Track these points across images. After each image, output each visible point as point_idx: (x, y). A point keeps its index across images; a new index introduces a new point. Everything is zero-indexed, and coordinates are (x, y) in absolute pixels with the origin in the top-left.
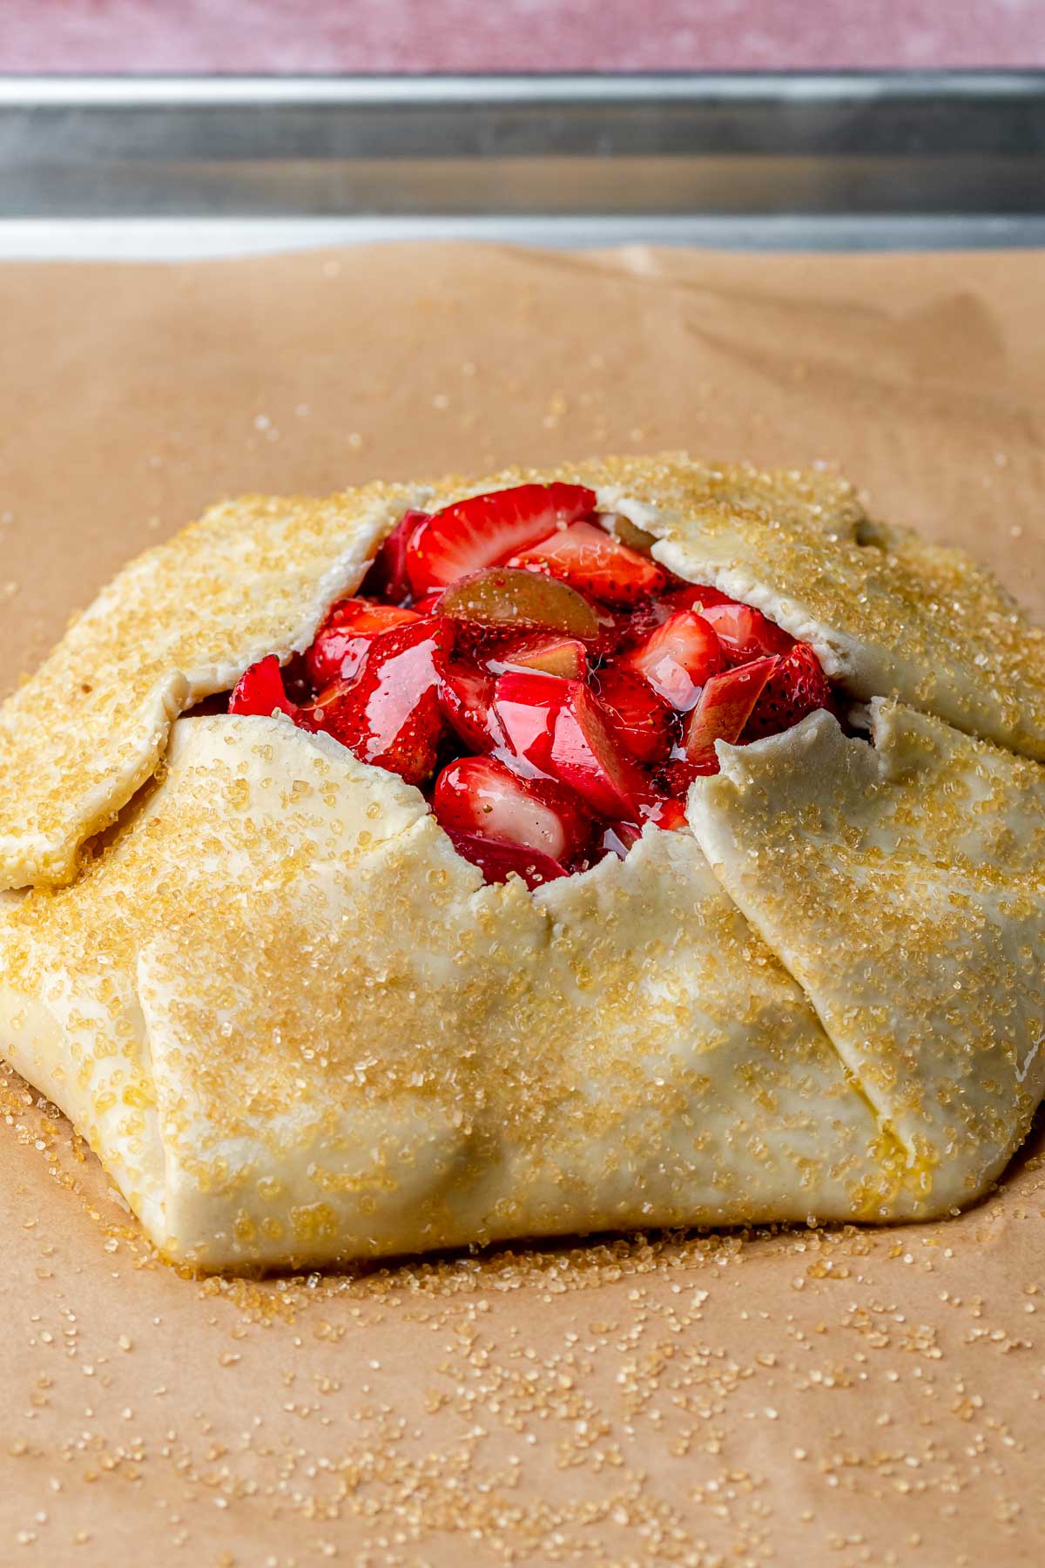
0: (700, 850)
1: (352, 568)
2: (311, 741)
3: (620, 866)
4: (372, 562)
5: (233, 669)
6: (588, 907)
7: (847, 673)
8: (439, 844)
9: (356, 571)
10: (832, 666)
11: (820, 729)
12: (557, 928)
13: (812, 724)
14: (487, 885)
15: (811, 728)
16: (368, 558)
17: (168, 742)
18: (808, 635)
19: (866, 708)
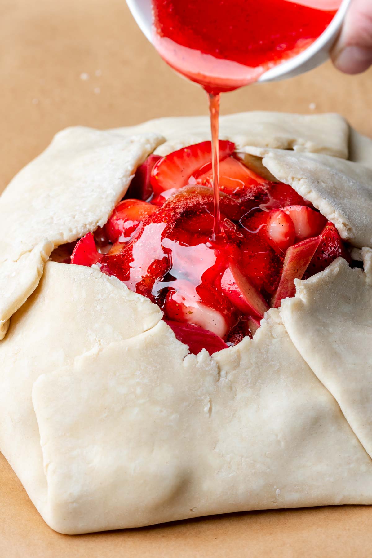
0: (286, 332)
1: (124, 180)
2: (108, 280)
3: (251, 342)
4: (134, 176)
5: (71, 234)
6: (236, 363)
7: (351, 237)
8: (168, 334)
9: (126, 181)
10: (344, 235)
11: (340, 267)
12: (223, 373)
13: (337, 265)
14: (190, 353)
15: (336, 267)
16: (132, 174)
17: (43, 273)
18: (333, 219)
19: (360, 251)
